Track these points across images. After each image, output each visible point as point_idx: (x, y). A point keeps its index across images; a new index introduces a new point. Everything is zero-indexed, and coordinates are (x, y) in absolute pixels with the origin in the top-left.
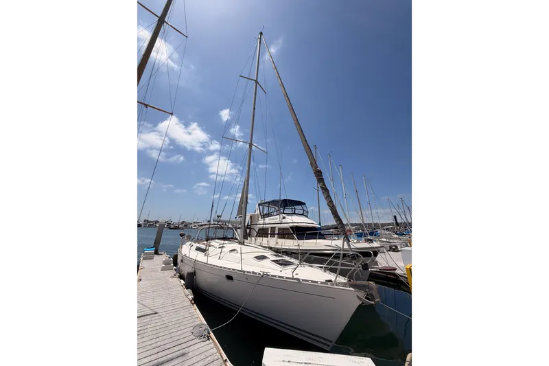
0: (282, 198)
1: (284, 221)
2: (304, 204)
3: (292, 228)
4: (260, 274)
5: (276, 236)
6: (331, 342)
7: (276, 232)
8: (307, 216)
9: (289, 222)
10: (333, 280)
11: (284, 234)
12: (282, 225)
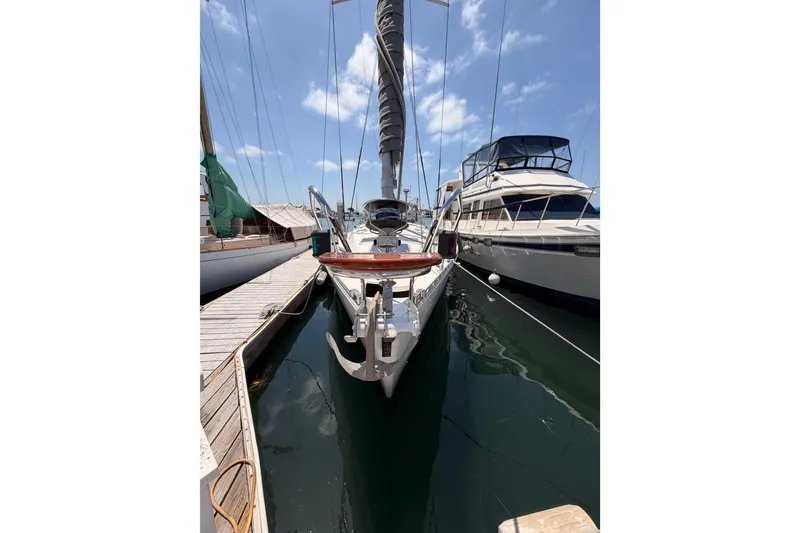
1: (495, 185)
5: (480, 214)
7: (481, 207)
8: (565, 173)
9: (502, 185)
12: (489, 194)
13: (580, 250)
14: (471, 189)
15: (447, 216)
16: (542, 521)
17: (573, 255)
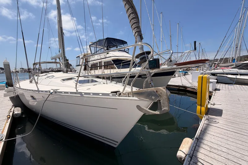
0: (105, 38)
1: (108, 56)
2: (125, 43)
3: (114, 61)
4: (49, 92)
5: (103, 67)
6: (117, 142)
7: (103, 64)
8: (128, 53)
9: (111, 56)
10: (121, 91)
11: (108, 65)
12: (106, 59)
13: (143, 77)
14: (96, 57)
15: (85, 69)
16: (184, 146)
17: (141, 78)
